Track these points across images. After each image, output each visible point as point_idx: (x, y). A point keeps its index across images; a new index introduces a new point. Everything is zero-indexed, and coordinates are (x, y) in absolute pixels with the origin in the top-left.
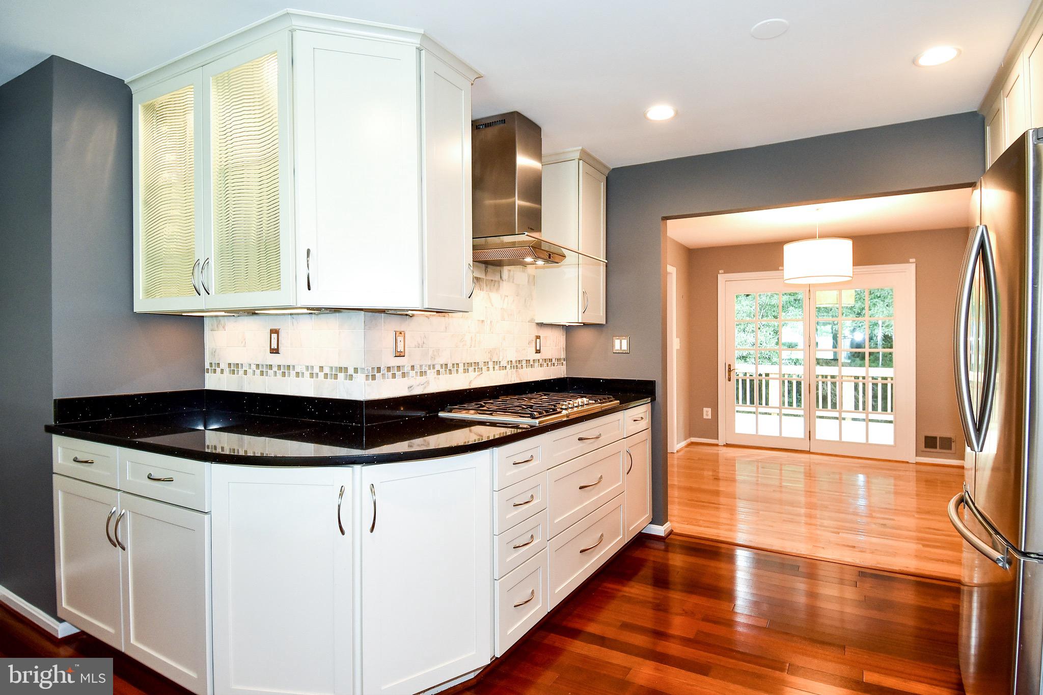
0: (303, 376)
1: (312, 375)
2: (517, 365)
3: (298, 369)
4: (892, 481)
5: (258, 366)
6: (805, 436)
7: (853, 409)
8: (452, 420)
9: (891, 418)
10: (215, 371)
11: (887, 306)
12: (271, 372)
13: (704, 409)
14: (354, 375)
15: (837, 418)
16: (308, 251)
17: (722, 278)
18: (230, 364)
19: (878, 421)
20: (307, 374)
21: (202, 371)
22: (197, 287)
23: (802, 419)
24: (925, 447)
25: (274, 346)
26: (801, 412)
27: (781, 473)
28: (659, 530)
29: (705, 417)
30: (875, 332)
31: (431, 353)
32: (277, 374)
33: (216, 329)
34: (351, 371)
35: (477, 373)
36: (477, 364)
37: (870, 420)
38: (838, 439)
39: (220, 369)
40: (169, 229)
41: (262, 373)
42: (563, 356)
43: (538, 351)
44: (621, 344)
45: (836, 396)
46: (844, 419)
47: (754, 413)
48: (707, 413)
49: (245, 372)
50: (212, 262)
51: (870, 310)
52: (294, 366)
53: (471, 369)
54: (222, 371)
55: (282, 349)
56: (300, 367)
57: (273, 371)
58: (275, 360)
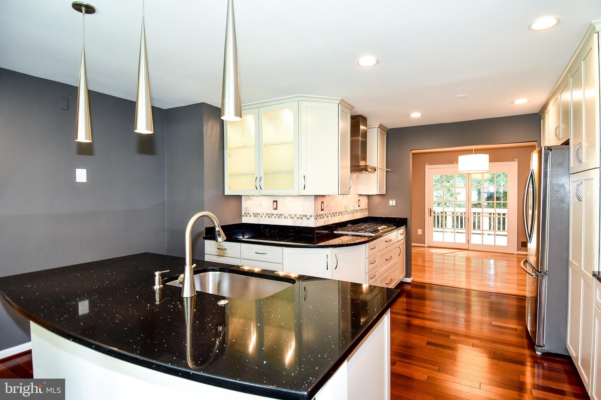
0: (287, 218)
1: (291, 218)
2: (353, 212)
4: (506, 262)
5: (267, 214)
6: (466, 242)
7: (488, 229)
8: (338, 234)
9: (506, 233)
10: (247, 216)
11: (506, 176)
13: (418, 230)
14: (310, 218)
15: (481, 234)
16: (304, 176)
17: (427, 167)
18: (254, 213)
19: (500, 235)
20: (289, 217)
21: (241, 216)
22: (257, 187)
23: (464, 235)
24: (521, 247)
25: (275, 207)
26: (464, 231)
27: (455, 259)
28: (409, 280)
29: (419, 233)
30: (499, 190)
31: (329, 209)
32: (276, 217)
33: (247, 199)
34: (308, 216)
35: (342, 216)
36: (341, 212)
37: (497, 235)
38: (481, 243)
39: (249, 215)
41: (269, 217)
42: (367, 208)
43: (359, 206)
44: (392, 203)
45: (480, 223)
46: (484, 234)
47: (442, 232)
48: (420, 232)
49: (261, 216)
50: (263, 178)
51: (497, 178)
53: (340, 214)
54: (250, 216)
55: (278, 208)
56: (286, 215)
57: (274, 216)
58: (275, 212)
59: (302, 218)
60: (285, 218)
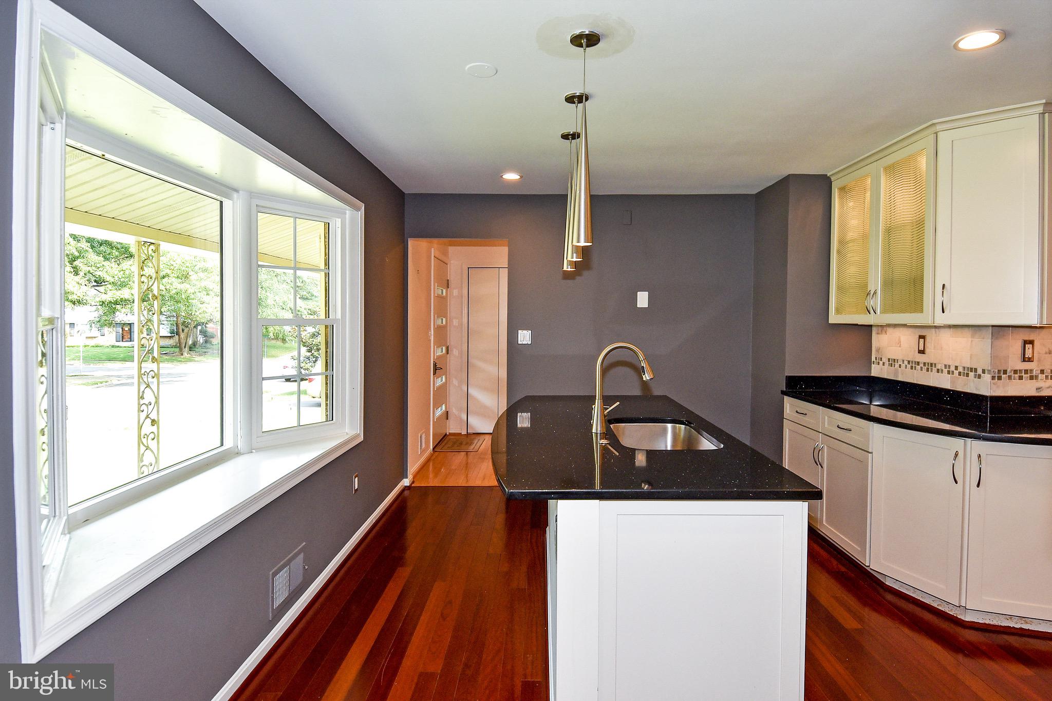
0: (942, 372)
1: (949, 372)
3: (939, 367)
5: (909, 362)
10: (878, 363)
12: (918, 367)
14: (982, 375)
16: (944, 285)
18: (889, 359)
20: (945, 371)
21: (869, 363)
22: (869, 309)
25: (921, 348)
32: (923, 369)
33: (880, 332)
34: (980, 371)
39: (882, 362)
40: (852, 270)
41: (912, 368)
49: (900, 366)
50: (879, 292)
52: (935, 364)
54: (884, 364)
55: (927, 351)
56: (940, 365)
57: (919, 367)
58: (922, 358)
59: (967, 375)
60: (938, 371)
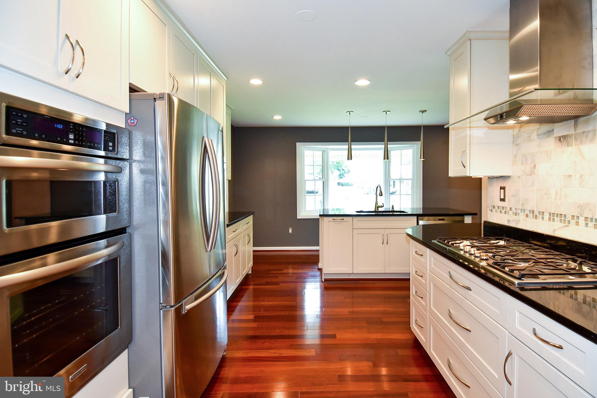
31: (521, 202)
35: (563, 224)
53: (557, 219)
